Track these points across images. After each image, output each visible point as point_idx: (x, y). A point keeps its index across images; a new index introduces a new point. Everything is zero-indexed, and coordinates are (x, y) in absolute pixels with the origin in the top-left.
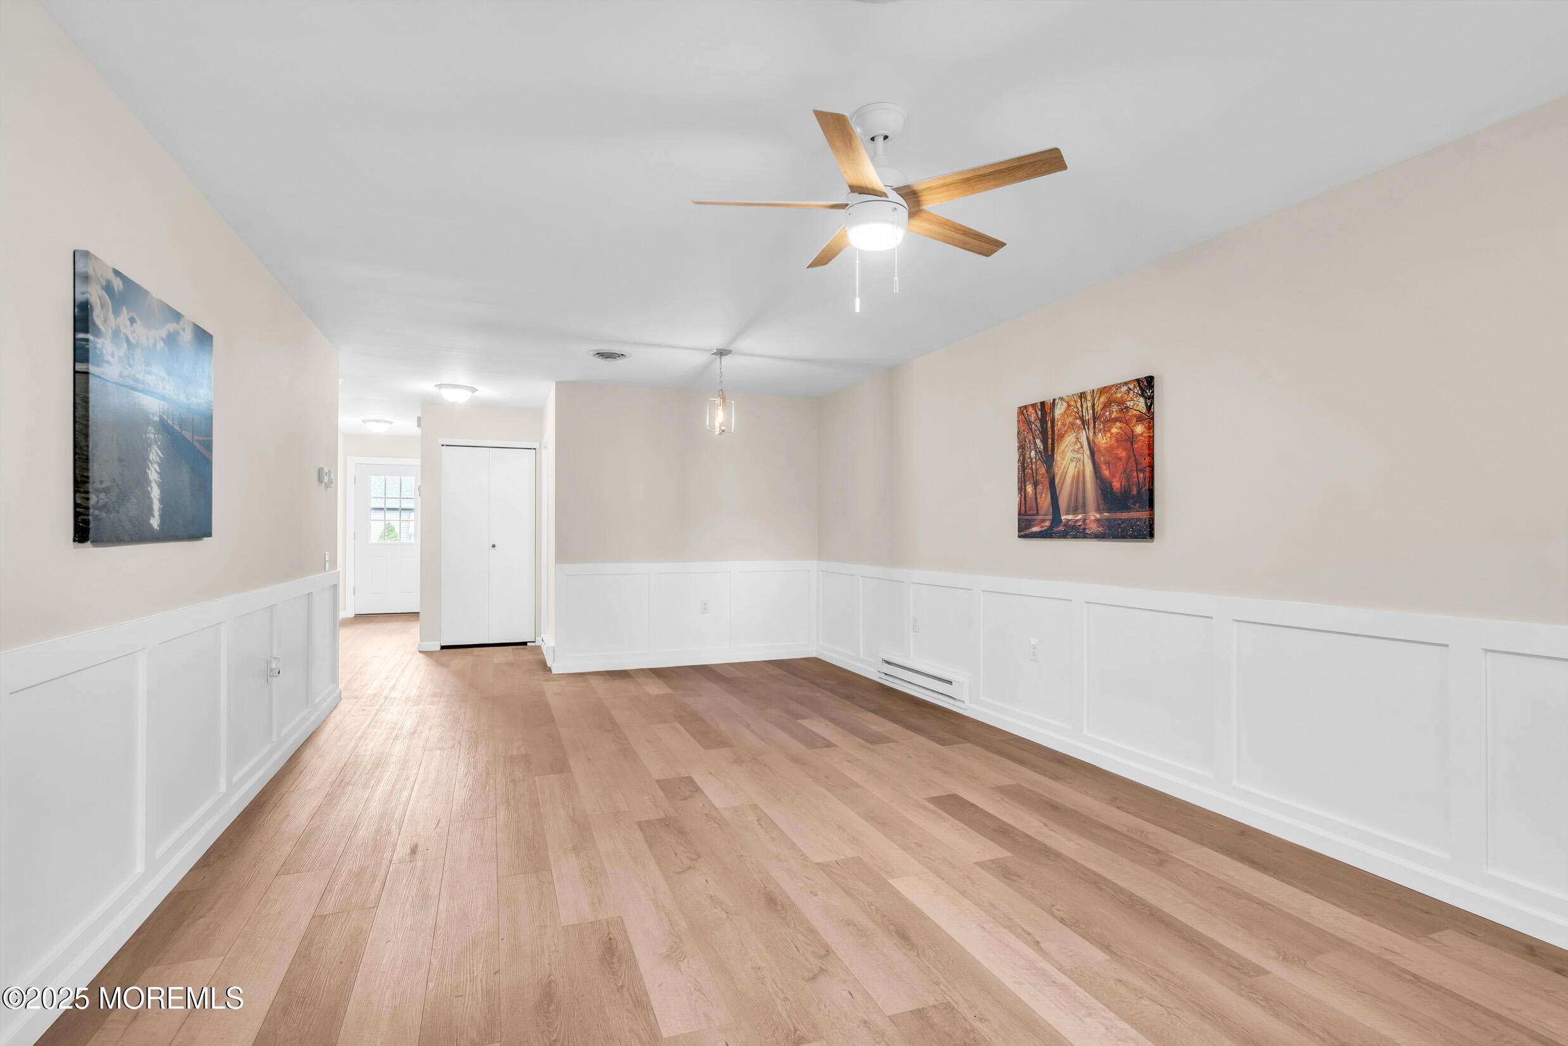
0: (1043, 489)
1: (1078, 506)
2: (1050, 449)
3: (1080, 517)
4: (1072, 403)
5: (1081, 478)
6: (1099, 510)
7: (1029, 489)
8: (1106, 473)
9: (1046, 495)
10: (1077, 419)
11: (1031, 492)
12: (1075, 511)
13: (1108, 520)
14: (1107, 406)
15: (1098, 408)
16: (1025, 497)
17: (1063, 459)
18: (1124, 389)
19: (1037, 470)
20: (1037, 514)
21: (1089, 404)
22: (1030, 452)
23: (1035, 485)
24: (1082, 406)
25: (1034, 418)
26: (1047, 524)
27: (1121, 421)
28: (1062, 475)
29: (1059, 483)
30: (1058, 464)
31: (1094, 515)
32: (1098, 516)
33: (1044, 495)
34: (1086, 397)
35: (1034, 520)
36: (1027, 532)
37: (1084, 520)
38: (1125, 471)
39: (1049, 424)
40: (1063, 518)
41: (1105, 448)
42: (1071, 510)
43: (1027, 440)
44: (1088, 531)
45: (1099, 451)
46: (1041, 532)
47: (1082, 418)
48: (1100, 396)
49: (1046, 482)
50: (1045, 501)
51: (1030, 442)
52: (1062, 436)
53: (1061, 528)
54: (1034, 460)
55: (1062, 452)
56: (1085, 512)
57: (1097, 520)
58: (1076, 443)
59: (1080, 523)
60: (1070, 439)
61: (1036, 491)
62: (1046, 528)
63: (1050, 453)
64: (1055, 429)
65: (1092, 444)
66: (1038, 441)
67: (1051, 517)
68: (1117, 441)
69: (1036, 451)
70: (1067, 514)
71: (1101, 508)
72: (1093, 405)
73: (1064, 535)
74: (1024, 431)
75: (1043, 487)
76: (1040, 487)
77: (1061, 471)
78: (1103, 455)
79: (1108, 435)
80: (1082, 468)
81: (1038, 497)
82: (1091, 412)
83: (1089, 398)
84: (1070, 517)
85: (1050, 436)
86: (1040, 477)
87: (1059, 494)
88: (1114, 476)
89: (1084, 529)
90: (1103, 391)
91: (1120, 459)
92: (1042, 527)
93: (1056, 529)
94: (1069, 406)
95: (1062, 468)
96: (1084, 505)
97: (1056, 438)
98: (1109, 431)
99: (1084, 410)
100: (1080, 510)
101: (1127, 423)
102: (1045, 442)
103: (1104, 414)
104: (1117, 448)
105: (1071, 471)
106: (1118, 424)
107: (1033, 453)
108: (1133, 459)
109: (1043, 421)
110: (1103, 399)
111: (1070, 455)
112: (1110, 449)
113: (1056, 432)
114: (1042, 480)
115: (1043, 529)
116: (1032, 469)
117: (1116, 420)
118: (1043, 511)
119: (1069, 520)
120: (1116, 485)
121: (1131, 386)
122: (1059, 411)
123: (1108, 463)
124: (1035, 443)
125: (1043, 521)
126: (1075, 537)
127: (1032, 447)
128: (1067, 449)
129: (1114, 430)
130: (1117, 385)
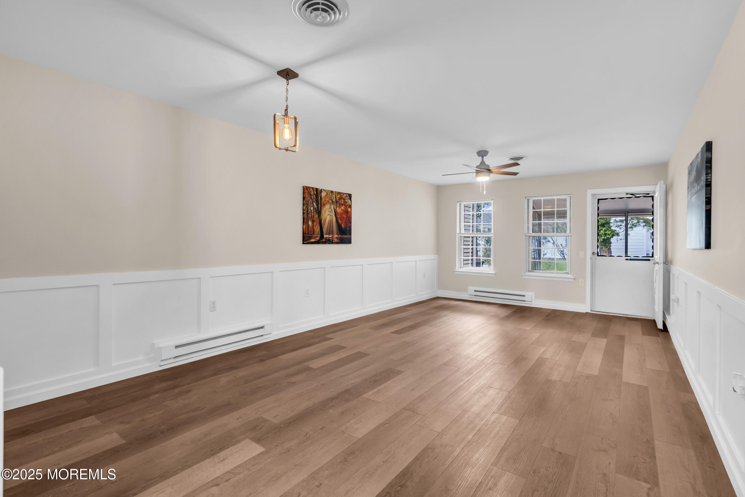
0: (316, 224)
1: (330, 232)
2: (320, 207)
3: (331, 236)
4: (328, 193)
5: (331, 222)
6: (337, 234)
7: (310, 223)
8: (340, 221)
9: (318, 227)
10: (330, 200)
11: (311, 225)
12: (329, 234)
13: (341, 238)
14: (340, 198)
15: (337, 199)
16: (308, 226)
17: (325, 214)
18: (345, 195)
19: (314, 215)
20: (314, 234)
21: (334, 196)
22: (311, 207)
23: (313, 222)
24: (332, 196)
25: (313, 193)
26: (318, 238)
27: (344, 206)
28: (324, 220)
29: (323, 222)
30: (323, 215)
31: (336, 236)
32: (337, 236)
33: (317, 227)
34: (333, 194)
35: (312, 237)
36: (309, 242)
37: (332, 237)
38: (345, 222)
39: (319, 198)
40: (325, 236)
41: (340, 213)
42: (328, 233)
43: (309, 202)
44: (334, 242)
45: (338, 213)
46: (315, 241)
47: (332, 200)
48: (338, 195)
49: (318, 221)
50: (317, 229)
51: (310, 203)
52: (324, 205)
53: (324, 240)
54: (312, 211)
55: (325, 211)
56: (333, 234)
57: (337, 238)
58: (330, 209)
59: (331, 239)
60: (327, 206)
61: (313, 224)
62: (317, 240)
63: (320, 210)
64: (322, 201)
65: (335, 211)
66: (314, 204)
67: (320, 236)
68: (343, 211)
69: (313, 208)
70: (326, 235)
71: (338, 233)
72: (336, 197)
73: (325, 243)
74: (308, 198)
75: (317, 223)
76: (315, 223)
77: (324, 218)
78: (339, 215)
79: (341, 209)
80: (332, 218)
81: (314, 227)
82: (335, 199)
83: (334, 194)
84: (327, 236)
85: (320, 203)
86: (315, 219)
87: (323, 227)
88: (342, 223)
89: (332, 241)
90: (339, 193)
91: (344, 218)
92: (316, 239)
93: (321, 241)
94: (327, 194)
95: (325, 217)
96: (333, 232)
97: (322, 205)
98: (341, 207)
99: (333, 198)
100: (331, 234)
101: (346, 206)
102: (317, 204)
103: (339, 201)
104: (343, 214)
105: (328, 219)
106: (343, 206)
107: (312, 208)
108: (348, 219)
109: (317, 195)
110: (339, 196)
111: (327, 213)
112: (341, 214)
113: (322, 202)
114: (316, 220)
115: (316, 240)
116: (311, 214)
117: (343, 205)
118: (316, 233)
119: (327, 237)
120: (343, 226)
121: (347, 195)
122: (323, 194)
123: (341, 219)
124: (313, 204)
125: (317, 237)
126: (329, 243)
127: (312, 205)
128: (326, 210)
129: (342, 208)
130: (343, 193)
